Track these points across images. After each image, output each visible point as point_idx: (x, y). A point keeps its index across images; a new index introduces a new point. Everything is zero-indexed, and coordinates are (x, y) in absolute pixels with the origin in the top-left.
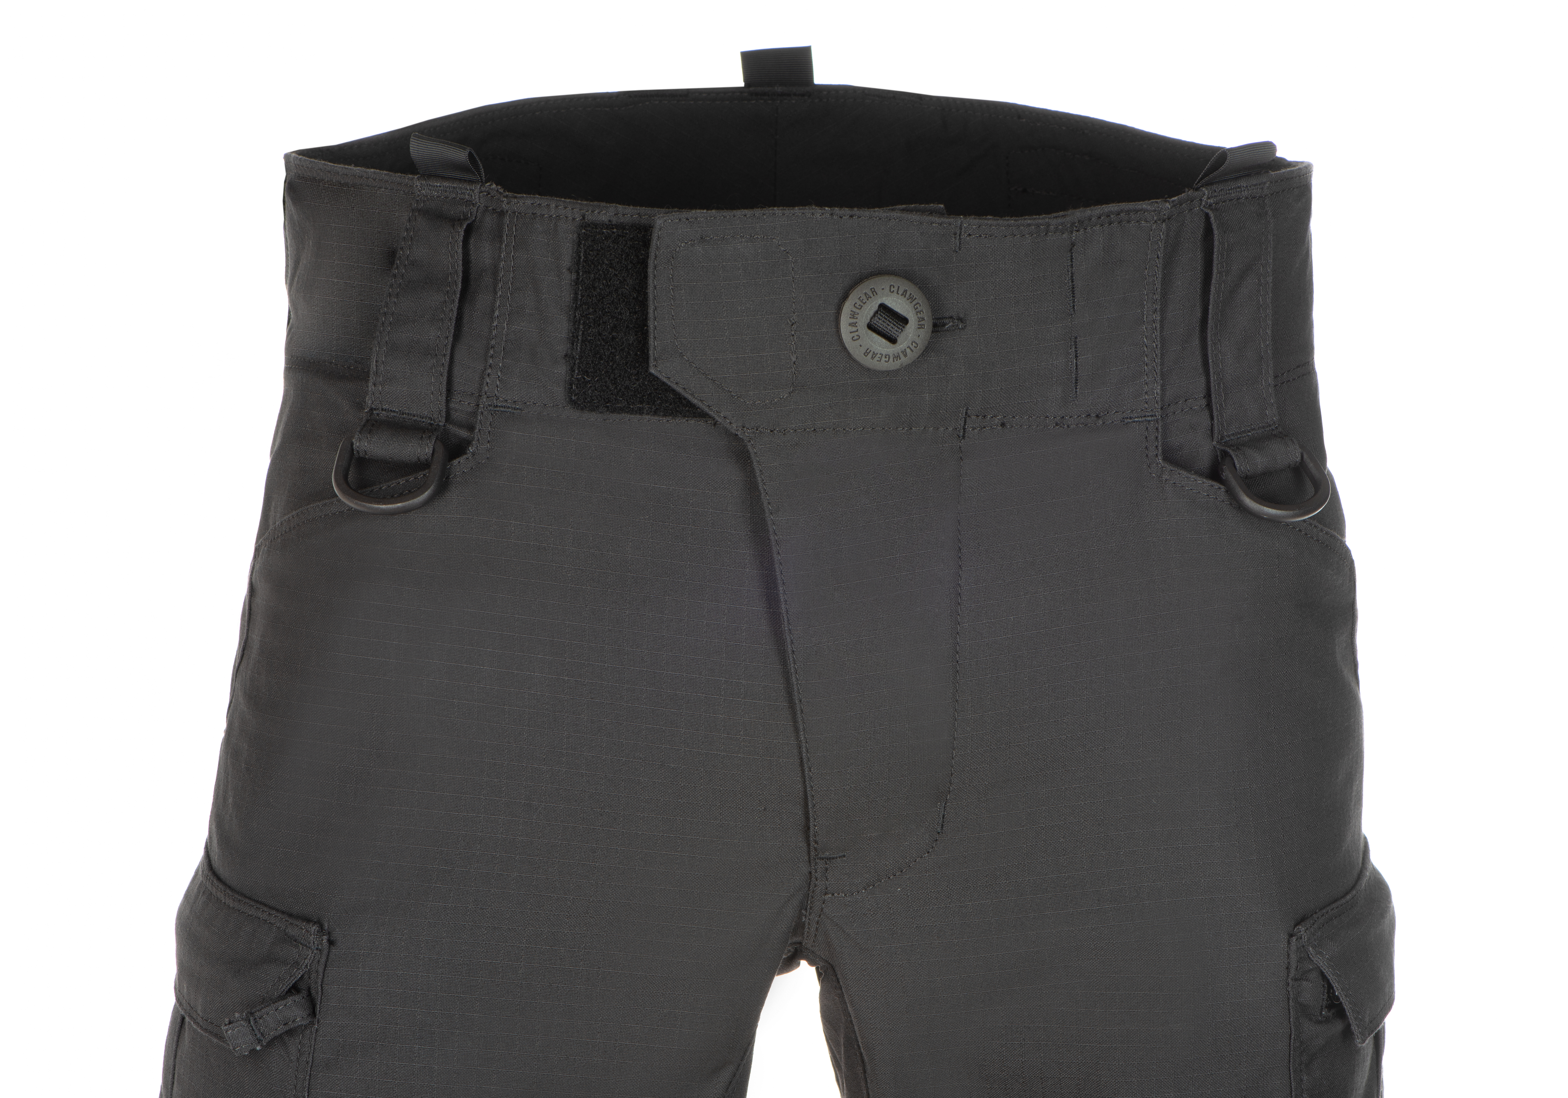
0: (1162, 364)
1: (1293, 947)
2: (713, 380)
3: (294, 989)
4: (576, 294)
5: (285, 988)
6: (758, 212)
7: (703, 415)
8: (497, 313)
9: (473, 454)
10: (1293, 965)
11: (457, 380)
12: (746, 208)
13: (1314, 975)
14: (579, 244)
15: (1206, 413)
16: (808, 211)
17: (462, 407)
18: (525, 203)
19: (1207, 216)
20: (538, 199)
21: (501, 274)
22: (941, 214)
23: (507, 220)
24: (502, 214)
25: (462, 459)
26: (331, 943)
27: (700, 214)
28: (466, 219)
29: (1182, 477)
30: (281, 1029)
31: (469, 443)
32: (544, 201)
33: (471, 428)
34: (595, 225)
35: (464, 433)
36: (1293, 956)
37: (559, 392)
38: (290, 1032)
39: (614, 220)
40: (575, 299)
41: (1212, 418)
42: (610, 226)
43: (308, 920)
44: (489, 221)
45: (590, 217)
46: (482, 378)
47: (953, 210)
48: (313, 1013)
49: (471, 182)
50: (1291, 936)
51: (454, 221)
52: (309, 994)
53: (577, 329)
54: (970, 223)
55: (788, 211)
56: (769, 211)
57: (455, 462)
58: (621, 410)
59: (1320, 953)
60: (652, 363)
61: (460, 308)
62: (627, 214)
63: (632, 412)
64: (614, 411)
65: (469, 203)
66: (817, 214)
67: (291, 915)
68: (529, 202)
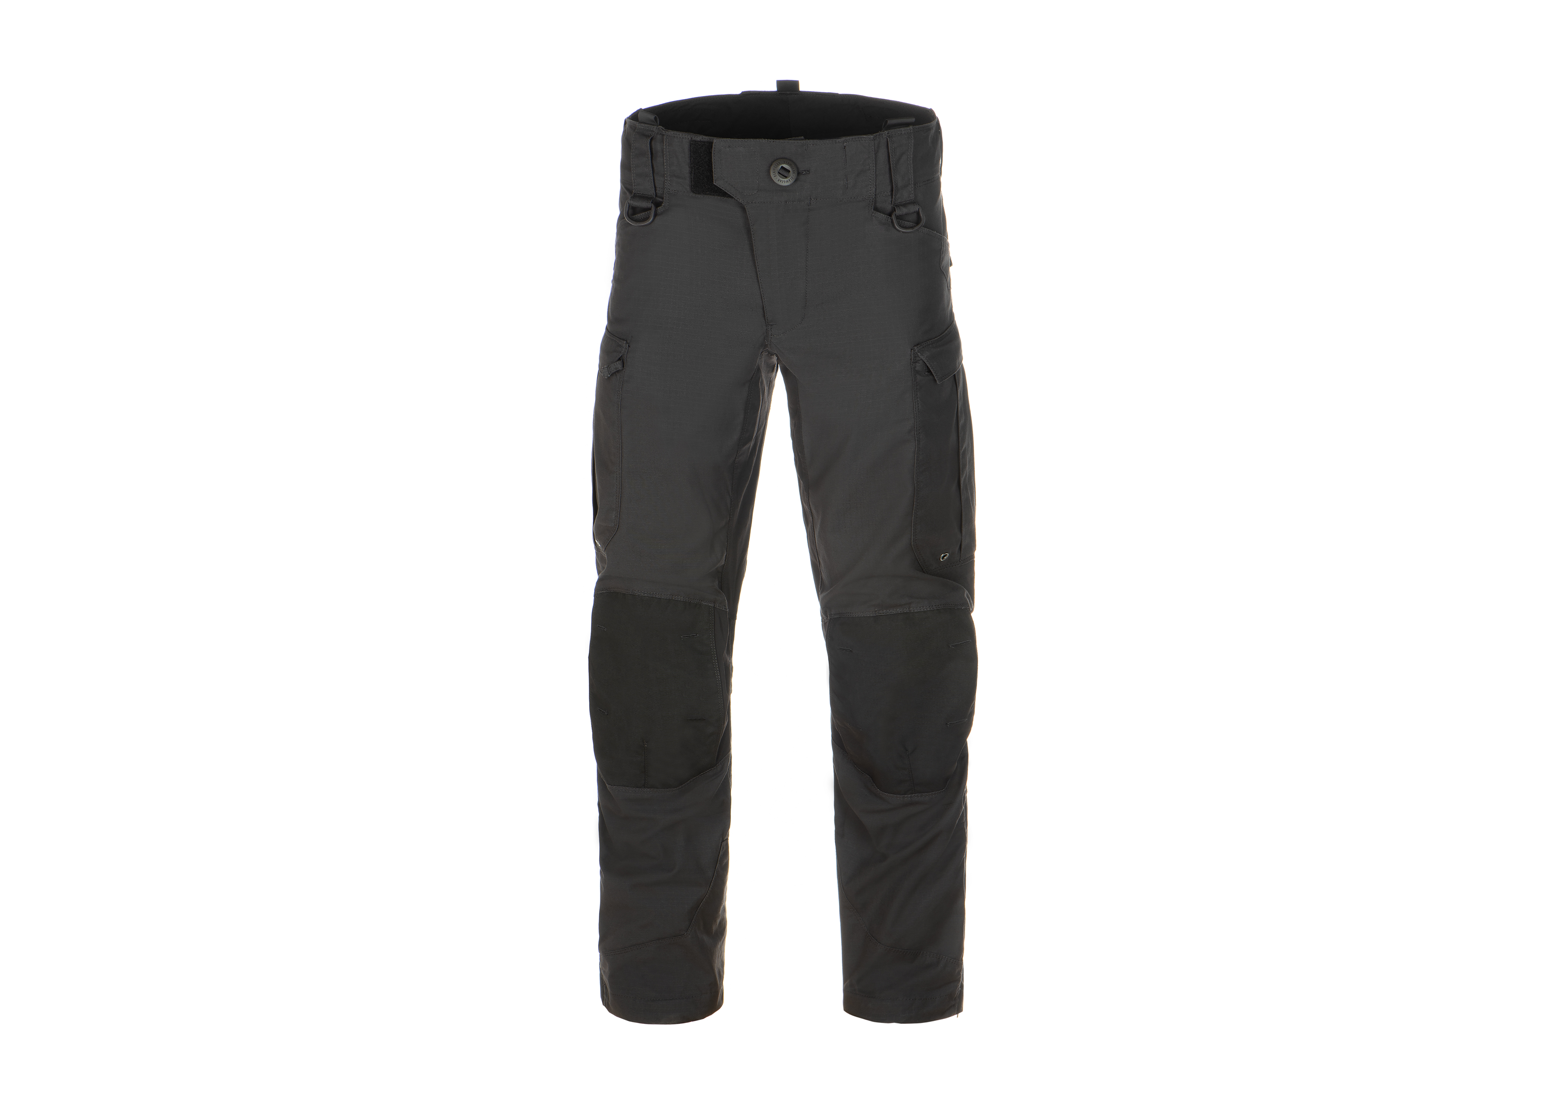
0: (876, 182)
1: (912, 353)
2: (734, 188)
3: (619, 359)
4: (691, 160)
5: (617, 359)
6: (746, 140)
7: (732, 197)
8: (665, 164)
9: (664, 206)
10: (912, 359)
11: (656, 184)
12: (742, 138)
13: (921, 362)
14: (691, 146)
15: (890, 197)
16: (761, 140)
17: (659, 192)
18: (671, 133)
19: (887, 139)
20: (675, 132)
21: (665, 153)
22: (802, 140)
23: (665, 137)
24: (663, 135)
25: (660, 207)
26: (629, 346)
27: (729, 139)
28: (651, 136)
29: (879, 215)
30: (615, 370)
31: (662, 202)
32: (678, 133)
33: (663, 198)
34: (695, 141)
35: (661, 200)
36: (912, 356)
37: (688, 188)
38: (618, 371)
39: (702, 140)
40: (691, 162)
41: (892, 198)
42: (701, 142)
43: (624, 340)
44: (659, 137)
45: (694, 139)
46: (664, 183)
47: (806, 138)
48: (623, 367)
49: (653, 125)
50: (912, 349)
51: (647, 136)
52: (623, 361)
53: (692, 170)
54: (810, 142)
55: (755, 140)
56: (749, 140)
57: (658, 208)
58: (708, 194)
59: (922, 355)
60: (714, 181)
61: (652, 162)
62: (706, 138)
63: (711, 195)
64: (706, 194)
65: (653, 131)
66: (764, 141)
67: (620, 339)
68: (672, 133)
